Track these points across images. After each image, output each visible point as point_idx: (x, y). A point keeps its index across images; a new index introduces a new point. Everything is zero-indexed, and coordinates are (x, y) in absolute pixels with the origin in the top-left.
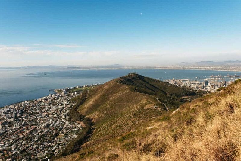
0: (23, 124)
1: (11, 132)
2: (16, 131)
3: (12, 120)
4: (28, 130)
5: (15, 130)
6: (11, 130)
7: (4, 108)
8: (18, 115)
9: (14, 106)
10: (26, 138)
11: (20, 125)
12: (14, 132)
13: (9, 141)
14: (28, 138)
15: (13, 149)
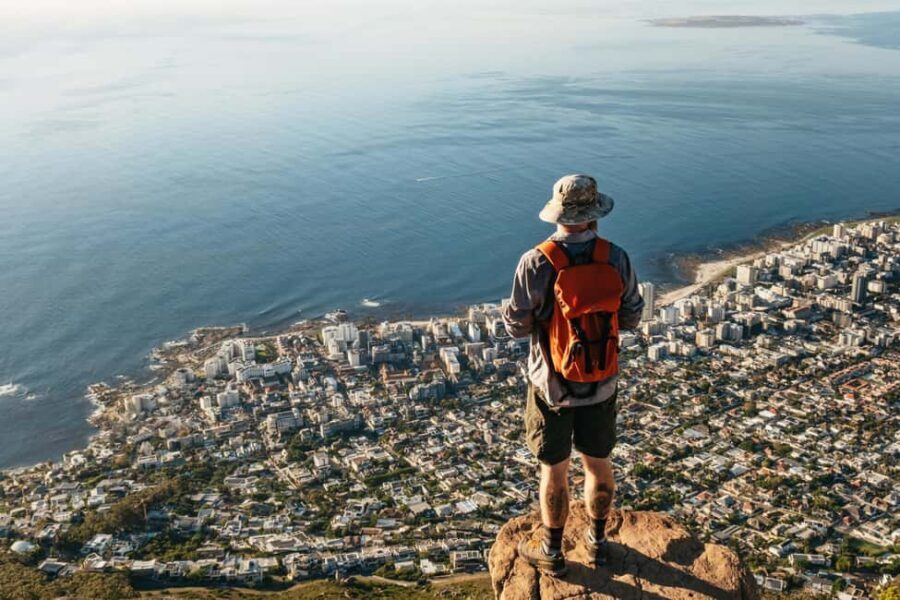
0: (877, 338)
1: (820, 364)
2: (842, 366)
3: (841, 305)
4: (888, 379)
5: (838, 361)
6: (824, 356)
7: (831, 235)
8: (874, 287)
9: (876, 232)
10: (863, 419)
11: (864, 343)
12: (832, 367)
13: (797, 404)
14: (869, 423)
15: (795, 455)
